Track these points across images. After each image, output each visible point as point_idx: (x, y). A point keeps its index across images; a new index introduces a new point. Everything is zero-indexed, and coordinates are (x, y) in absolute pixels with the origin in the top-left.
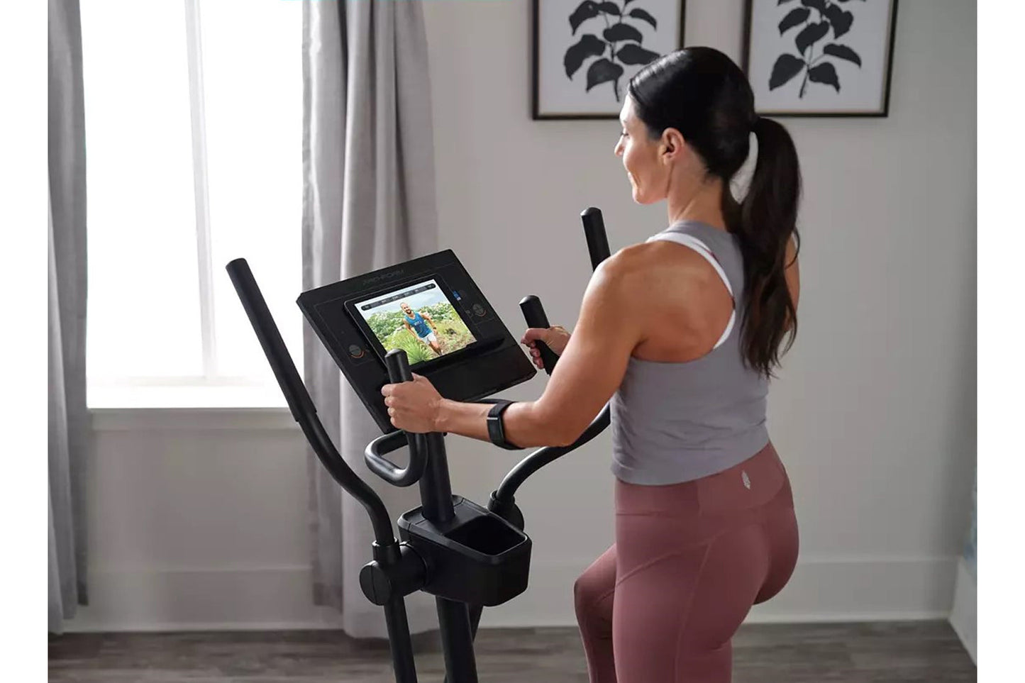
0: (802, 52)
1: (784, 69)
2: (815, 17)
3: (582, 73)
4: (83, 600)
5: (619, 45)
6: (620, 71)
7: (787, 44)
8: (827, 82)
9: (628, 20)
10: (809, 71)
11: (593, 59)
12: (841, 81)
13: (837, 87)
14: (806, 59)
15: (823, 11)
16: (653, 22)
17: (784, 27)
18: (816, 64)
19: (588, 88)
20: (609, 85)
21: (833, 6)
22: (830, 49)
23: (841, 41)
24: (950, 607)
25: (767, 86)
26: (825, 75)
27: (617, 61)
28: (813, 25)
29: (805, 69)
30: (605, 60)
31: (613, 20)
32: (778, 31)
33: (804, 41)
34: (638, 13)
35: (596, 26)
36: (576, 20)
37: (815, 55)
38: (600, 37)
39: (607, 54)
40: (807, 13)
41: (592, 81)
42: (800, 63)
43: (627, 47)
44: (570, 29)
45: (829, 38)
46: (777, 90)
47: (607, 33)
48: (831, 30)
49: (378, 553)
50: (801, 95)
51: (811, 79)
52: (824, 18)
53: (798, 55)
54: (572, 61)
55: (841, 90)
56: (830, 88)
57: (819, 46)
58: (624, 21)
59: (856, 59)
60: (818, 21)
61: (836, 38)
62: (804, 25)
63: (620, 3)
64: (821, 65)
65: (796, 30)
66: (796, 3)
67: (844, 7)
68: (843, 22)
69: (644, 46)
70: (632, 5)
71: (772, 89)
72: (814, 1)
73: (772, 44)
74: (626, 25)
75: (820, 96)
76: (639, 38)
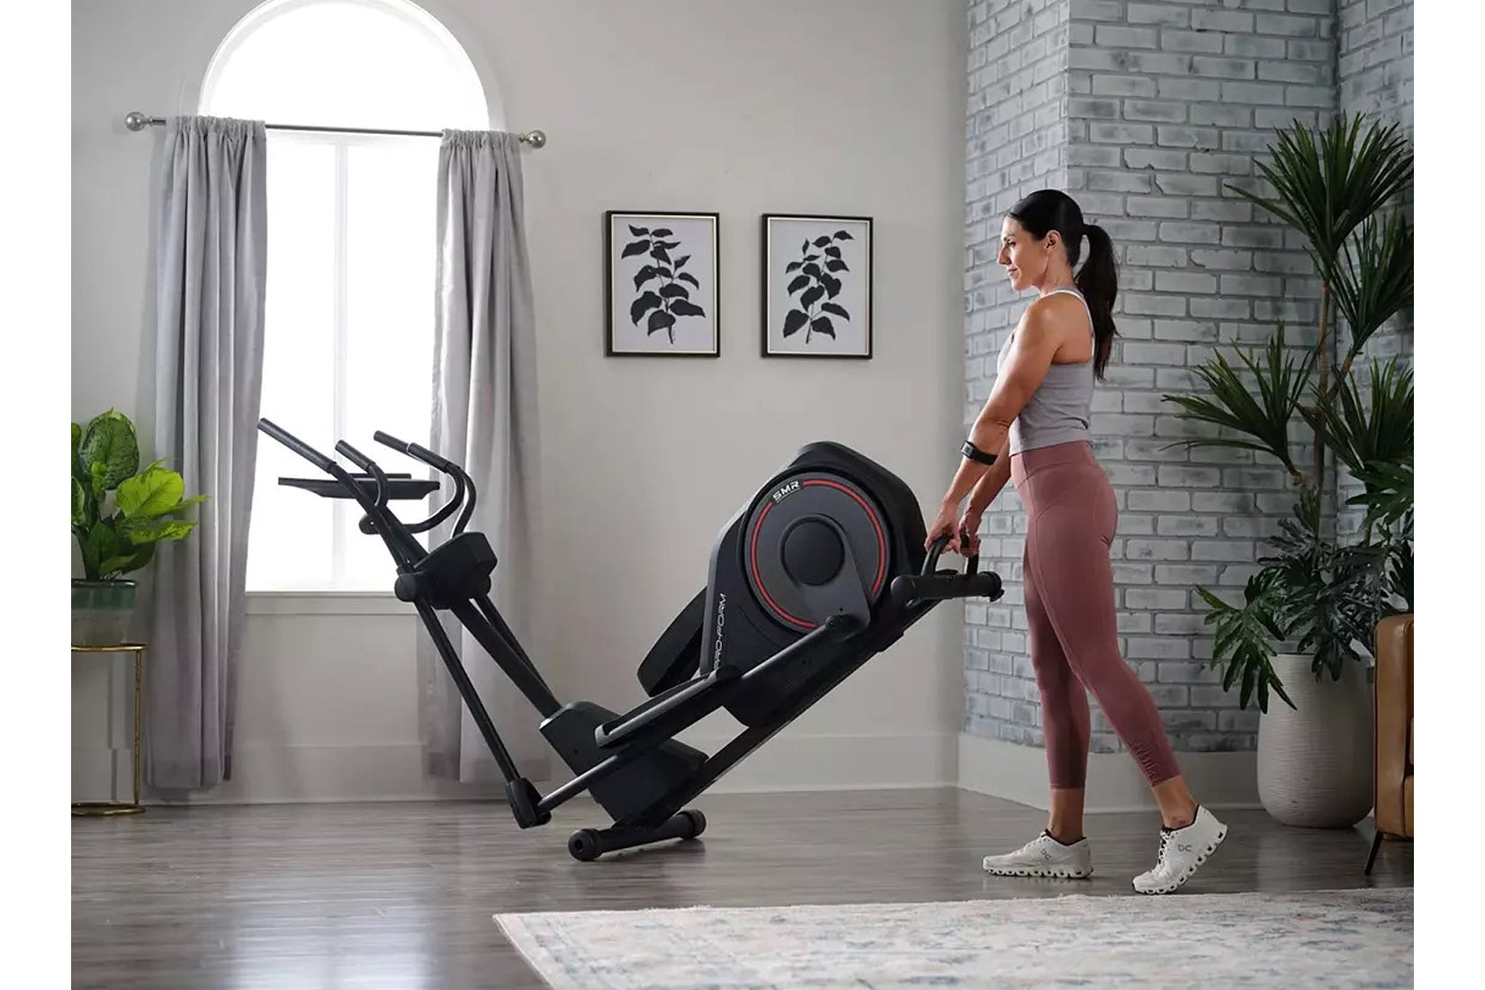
0: (806, 309)
1: (794, 322)
2: (813, 282)
3: (644, 321)
5: (672, 300)
6: (674, 320)
7: (795, 302)
8: (825, 332)
9: (678, 282)
10: (812, 323)
11: (653, 310)
12: (835, 331)
13: (834, 336)
14: (809, 314)
15: (819, 278)
16: (696, 283)
17: (792, 289)
18: (817, 318)
19: (649, 333)
20: (665, 330)
21: (826, 275)
22: (826, 307)
23: (832, 301)
25: (781, 335)
26: (823, 326)
27: (670, 312)
28: (813, 288)
29: (809, 322)
30: (662, 311)
31: (667, 281)
32: (787, 293)
33: (807, 300)
34: (684, 276)
35: (654, 285)
36: (639, 280)
37: (815, 311)
38: (657, 293)
39: (662, 307)
40: (809, 278)
41: (652, 328)
42: (806, 317)
43: (677, 301)
44: (635, 287)
45: (825, 298)
46: (788, 337)
47: (661, 290)
48: (826, 292)
50: (807, 342)
51: (814, 329)
52: (820, 283)
53: (803, 311)
54: (637, 311)
55: (837, 338)
56: (829, 336)
57: (818, 304)
58: (674, 282)
59: (846, 315)
60: (816, 286)
61: (830, 298)
62: (806, 289)
63: (671, 268)
64: (820, 319)
65: (800, 292)
66: (799, 272)
67: (834, 275)
68: (834, 287)
69: (690, 301)
70: (680, 270)
71: (785, 336)
72: (812, 270)
73: (783, 302)
74: (676, 285)
75: (821, 343)
76: (686, 295)
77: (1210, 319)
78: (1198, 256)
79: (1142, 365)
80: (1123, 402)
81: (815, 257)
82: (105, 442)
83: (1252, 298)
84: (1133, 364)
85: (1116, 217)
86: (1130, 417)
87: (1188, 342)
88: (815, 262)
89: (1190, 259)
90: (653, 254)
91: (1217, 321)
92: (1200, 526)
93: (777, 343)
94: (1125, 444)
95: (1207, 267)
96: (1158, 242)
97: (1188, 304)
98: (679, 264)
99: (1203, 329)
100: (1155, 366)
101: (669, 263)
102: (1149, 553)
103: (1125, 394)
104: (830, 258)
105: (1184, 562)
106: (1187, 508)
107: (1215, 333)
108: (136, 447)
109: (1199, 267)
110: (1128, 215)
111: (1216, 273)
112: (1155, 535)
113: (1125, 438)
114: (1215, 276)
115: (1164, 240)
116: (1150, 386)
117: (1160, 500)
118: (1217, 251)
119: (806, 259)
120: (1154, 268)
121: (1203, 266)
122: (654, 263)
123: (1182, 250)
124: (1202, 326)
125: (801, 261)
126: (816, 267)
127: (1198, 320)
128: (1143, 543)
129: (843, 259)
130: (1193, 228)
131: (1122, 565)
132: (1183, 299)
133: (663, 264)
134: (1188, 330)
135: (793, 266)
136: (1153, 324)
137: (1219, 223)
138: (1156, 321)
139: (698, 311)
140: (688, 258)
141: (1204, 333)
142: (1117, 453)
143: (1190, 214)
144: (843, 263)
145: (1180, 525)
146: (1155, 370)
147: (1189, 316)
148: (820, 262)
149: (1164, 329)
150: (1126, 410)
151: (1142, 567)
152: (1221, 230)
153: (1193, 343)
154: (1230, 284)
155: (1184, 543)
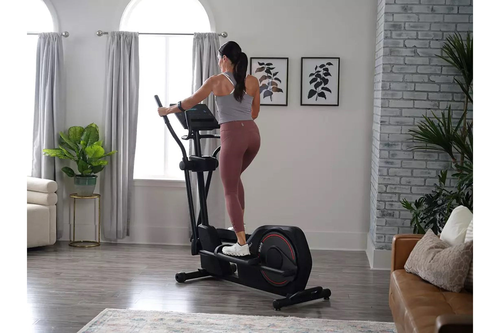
0: (316, 90)
1: (312, 93)
2: (319, 80)
6: (272, 93)
7: (312, 87)
8: (323, 97)
10: (318, 94)
11: (265, 90)
12: (326, 96)
13: (326, 98)
14: (317, 91)
15: (321, 79)
16: (280, 81)
17: (311, 82)
18: (320, 92)
20: (269, 97)
21: (323, 77)
22: (323, 88)
23: (325, 86)
24: (366, 248)
25: (307, 98)
26: (322, 95)
27: (271, 91)
29: (317, 94)
30: (268, 90)
31: (270, 81)
32: (310, 84)
33: (316, 86)
34: (276, 79)
35: (266, 82)
37: (319, 90)
38: (267, 84)
39: (268, 89)
40: (317, 79)
41: (265, 96)
42: (316, 92)
43: (273, 87)
45: (323, 85)
46: (310, 99)
47: (269, 83)
48: (323, 83)
50: (316, 100)
51: (319, 96)
52: (321, 80)
53: (315, 90)
57: (320, 87)
58: (273, 81)
59: (330, 91)
60: (320, 81)
61: (324, 85)
62: (316, 82)
63: (272, 76)
64: (321, 92)
65: (314, 84)
66: (314, 77)
67: (326, 78)
68: (326, 82)
69: (278, 87)
70: (275, 77)
71: (308, 98)
72: (318, 76)
73: (308, 87)
75: (321, 100)
76: (277, 85)
77: (436, 101)
78: (432, 78)
79: (409, 117)
80: (401, 130)
81: (320, 72)
82: (89, 134)
83: (453, 93)
84: (406, 117)
85: (401, 65)
86: (404, 135)
87: (427, 108)
88: (319, 73)
89: (429, 79)
90: (266, 71)
91: (439, 101)
92: (429, 173)
93: (306, 100)
94: (402, 144)
95: (436, 82)
96: (417, 73)
97: (428, 95)
98: (275, 75)
99: (433, 104)
100: (414, 117)
101: (272, 75)
102: (409, 182)
103: (403, 127)
104: (325, 72)
105: (423, 186)
106: (424, 167)
107: (438, 105)
108: (98, 135)
109: (433, 82)
110: (406, 64)
111: (439, 84)
112: (412, 176)
113: (402, 142)
114: (439, 85)
115: (419, 72)
116: (412, 124)
117: (414, 164)
118: (440, 76)
119: (316, 72)
120: (415, 83)
121: (434, 82)
122: (266, 74)
123: (427, 76)
124: (433, 103)
125: (314, 73)
126: (320, 75)
127: (432, 101)
128: (408, 179)
129: (329, 72)
130: (431, 68)
131: (399, 186)
132: (426, 93)
133: (269, 75)
134: (428, 104)
135: (312, 75)
136: (414, 102)
137: (441, 66)
138: (415, 101)
139: (280, 90)
140: (277, 73)
141: (434, 105)
142: (399, 148)
143: (430, 63)
144: (329, 73)
145: (422, 173)
146: (414, 119)
147: (428, 99)
148: (321, 73)
149: (417, 104)
150: (402, 133)
151: (407, 187)
152: (442, 69)
153: (429, 109)
154: (444, 88)
155: (423, 179)
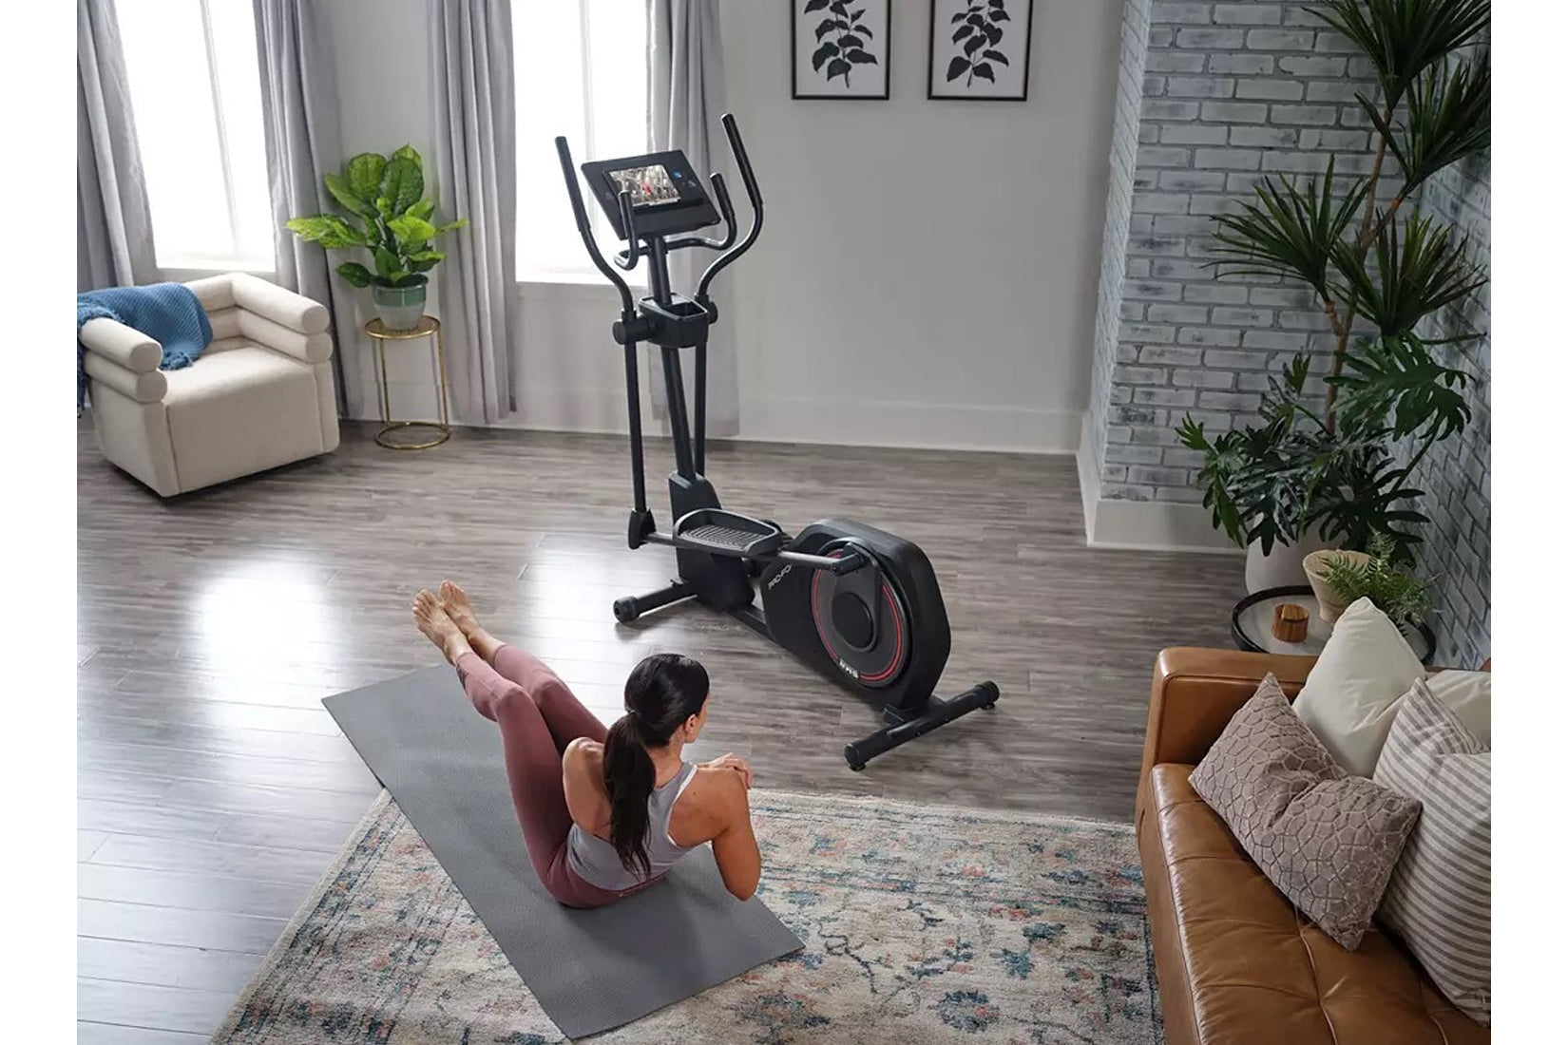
0: (969, 56)
1: (957, 67)
2: (977, 31)
3: (824, 68)
4: (513, 408)
5: (848, 50)
6: (849, 67)
7: (959, 50)
8: (986, 77)
9: (853, 33)
10: (974, 69)
11: (832, 58)
12: (995, 76)
13: (993, 80)
14: (971, 60)
15: (982, 28)
16: (870, 34)
17: (956, 38)
18: (978, 64)
19: (829, 78)
20: (842, 76)
21: (989, 24)
22: (987, 54)
23: (995, 48)
24: (1078, 447)
25: (946, 78)
26: (984, 71)
27: (847, 60)
28: (976, 37)
29: (971, 67)
30: (839, 60)
31: (844, 33)
32: (952, 41)
33: (970, 48)
34: (860, 28)
35: (833, 37)
36: (820, 33)
37: (977, 58)
38: (836, 44)
39: (840, 56)
40: (972, 29)
41: (831, 74)
42: (968, 63)
43: (853, 51)
44: (816, 39)
45: (987, 46)
46: (952, 82)
47: (840, 41)
48: (988, 40)
49: (625, 315)
50: (969, 84)
51: (975, 74)
52: (983, 33)
53: (966, 58)
54: (818, 60)
55: (995, 81)
56: (989, 80)
57: (980, 51)
58: (851, 33)
59: (1005, 61)
60: (979, 35)
61: (991, 46)
62: (969, 38)
63: (848, 21)
64: (981, 65)
65: (963, 41)
66: (964, 22)
67: (996, 25)
68: (996, 35)
69: (864, 50)
70: (857, 23)
71: (949, 80)
72: (976, 20)
73: (949, 50)
74: (853, 37)
75: (981, 86)
76: (861, 45)
77: (1291, 126)
78: (1286, 63)
79: (1213, 170)
80: (1189, 204)
81: (979, 9)
82: (396, 176)
83: (1340, 105)
84: (1205, 169)
85: (1202, 26)
86: (1196, 218)
87: (1265, 148)
88: (980, 13)
89: (1277, 66)
90: (832, 9)
91: (1298, 128)
92: (1255, 317)
93: (942, 86)
94: (1188, 242)
95: (1295, 74)
96: (1245, 49)
97: (1269, 111)
98: (856, 17)
99: (1282, 135)
100: (1226, 171)
101: (846, 16)
102: (1200, 340)
103: (1193, 196)
104: (993, 9)
105: (1235, 349)
106: (1243, 301)
107: (1295, 138)
108: (421, 178)
109: (1287, 75)
110: (1215, 23)
111: (1303, 81)
112: (1209, 324)
113: (1188, 237)
114: (1302, 82)
115: (1250, 47)
116: (1220, 189)
117: (1216, 293)
118: (1308, 57)
119: (970, 11)
120: (1236, 76)
121: (1291, 73)
122: (833, 17)
123: (1271, 57)
124: (1281, 133)
125: (965, 11)
126: (980, 17)
127: (1279, 126)
128: (1196, 332)
129: (1005, 9)
130: (1284, 35)
131: (1173, 349)
132: (1265, 106)
133: (841, 18)
134: (1267, 136)
135: (958, 17)
136: (1229, 130)
137: (1315, 29)
138: (1232, 128)
139: (871, 59)
140: (862, 11)
141: (1283, 139)
142: (1179, 251)
143: (1282, 20)
144: (1004, 13)
145: (1236, 316)
146: (1227, 175)
147: (1269, 122)
148: (984, 13)
149: (1239, 135)
150: (1192, 212)
151: (1193, 351)
152: (1315, 36)
153: (1271, 149)
154: (1318, 90)
155: (1238, 332)
